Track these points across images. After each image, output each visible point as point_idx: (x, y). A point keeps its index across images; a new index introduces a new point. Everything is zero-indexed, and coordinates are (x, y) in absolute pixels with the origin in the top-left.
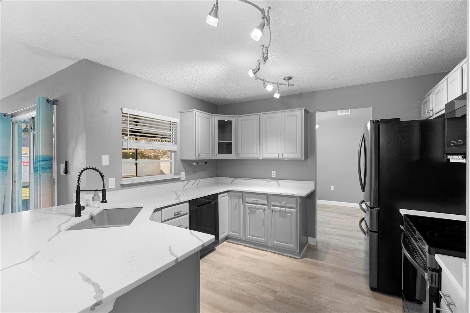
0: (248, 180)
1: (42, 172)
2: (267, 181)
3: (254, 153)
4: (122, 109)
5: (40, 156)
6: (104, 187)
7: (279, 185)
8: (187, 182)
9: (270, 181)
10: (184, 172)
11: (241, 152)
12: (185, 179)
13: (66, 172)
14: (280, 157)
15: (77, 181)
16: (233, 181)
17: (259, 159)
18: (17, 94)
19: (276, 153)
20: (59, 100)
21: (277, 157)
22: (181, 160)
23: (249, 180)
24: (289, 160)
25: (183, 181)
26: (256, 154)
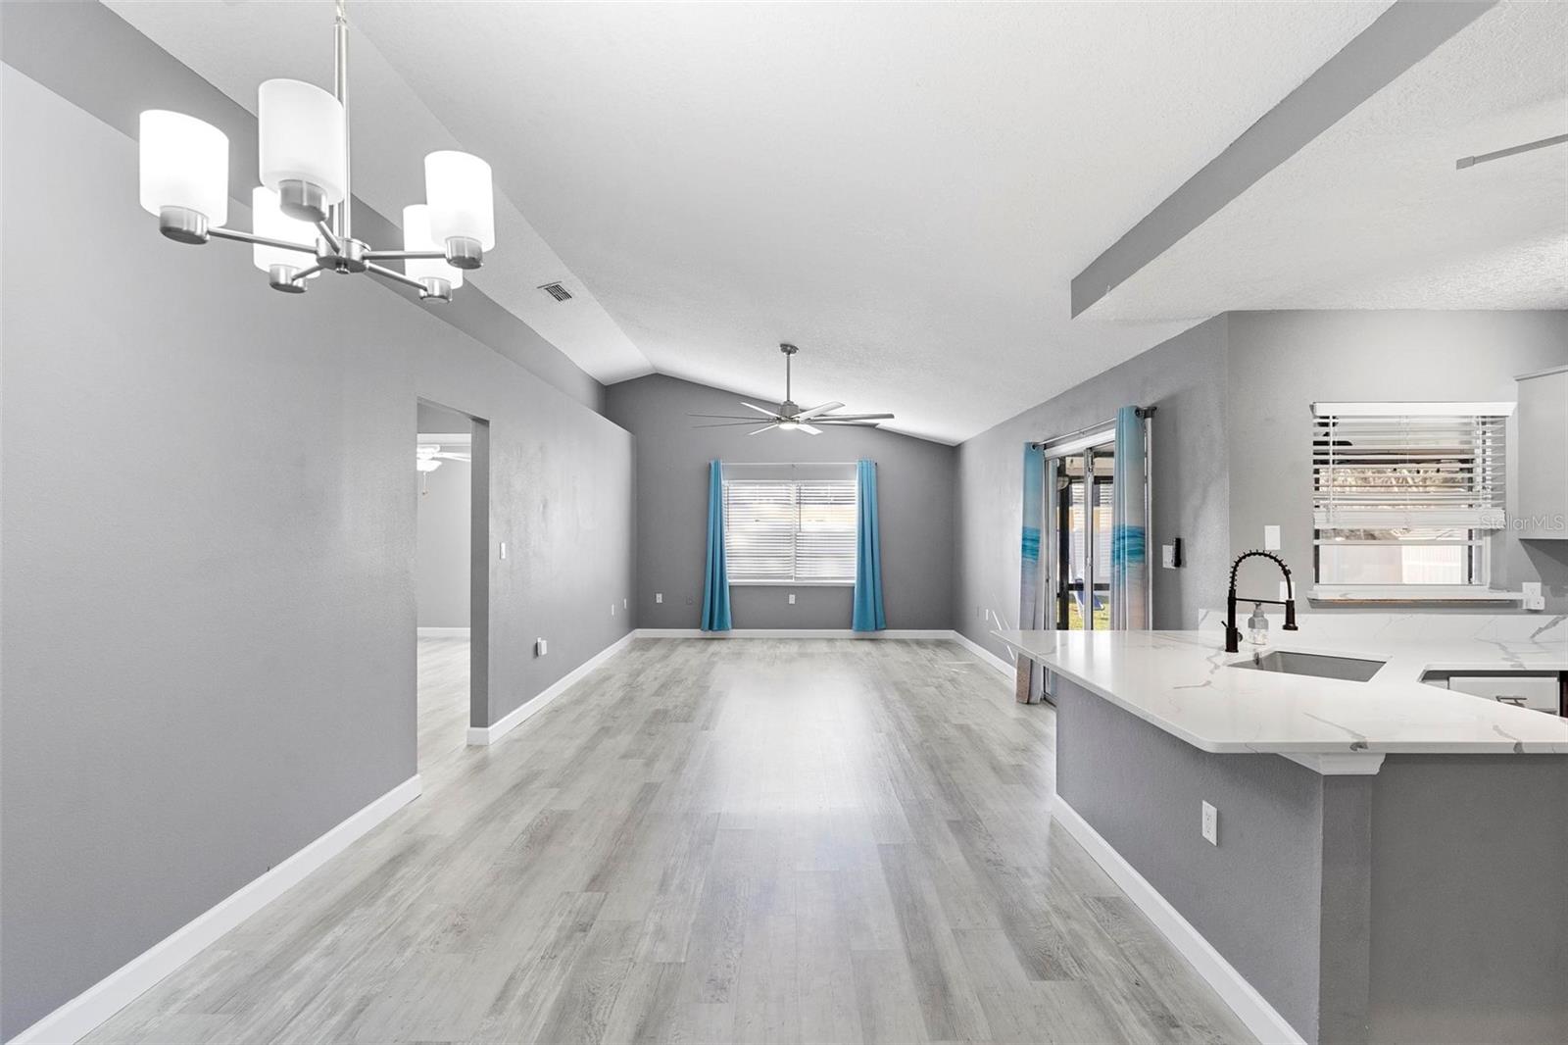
1: (1129, 561)
4: (1312, 407)
5: (1124, 528)
6: (1290, 596)
8: (1551, 618)
10: (1540, 584)
12: (1542, 608)
13: (1178, 561)
15: (1230, 580)
18: (1056, 399)
20: (1158, 406)
22: (1522, 540)
25: (1536, 612)
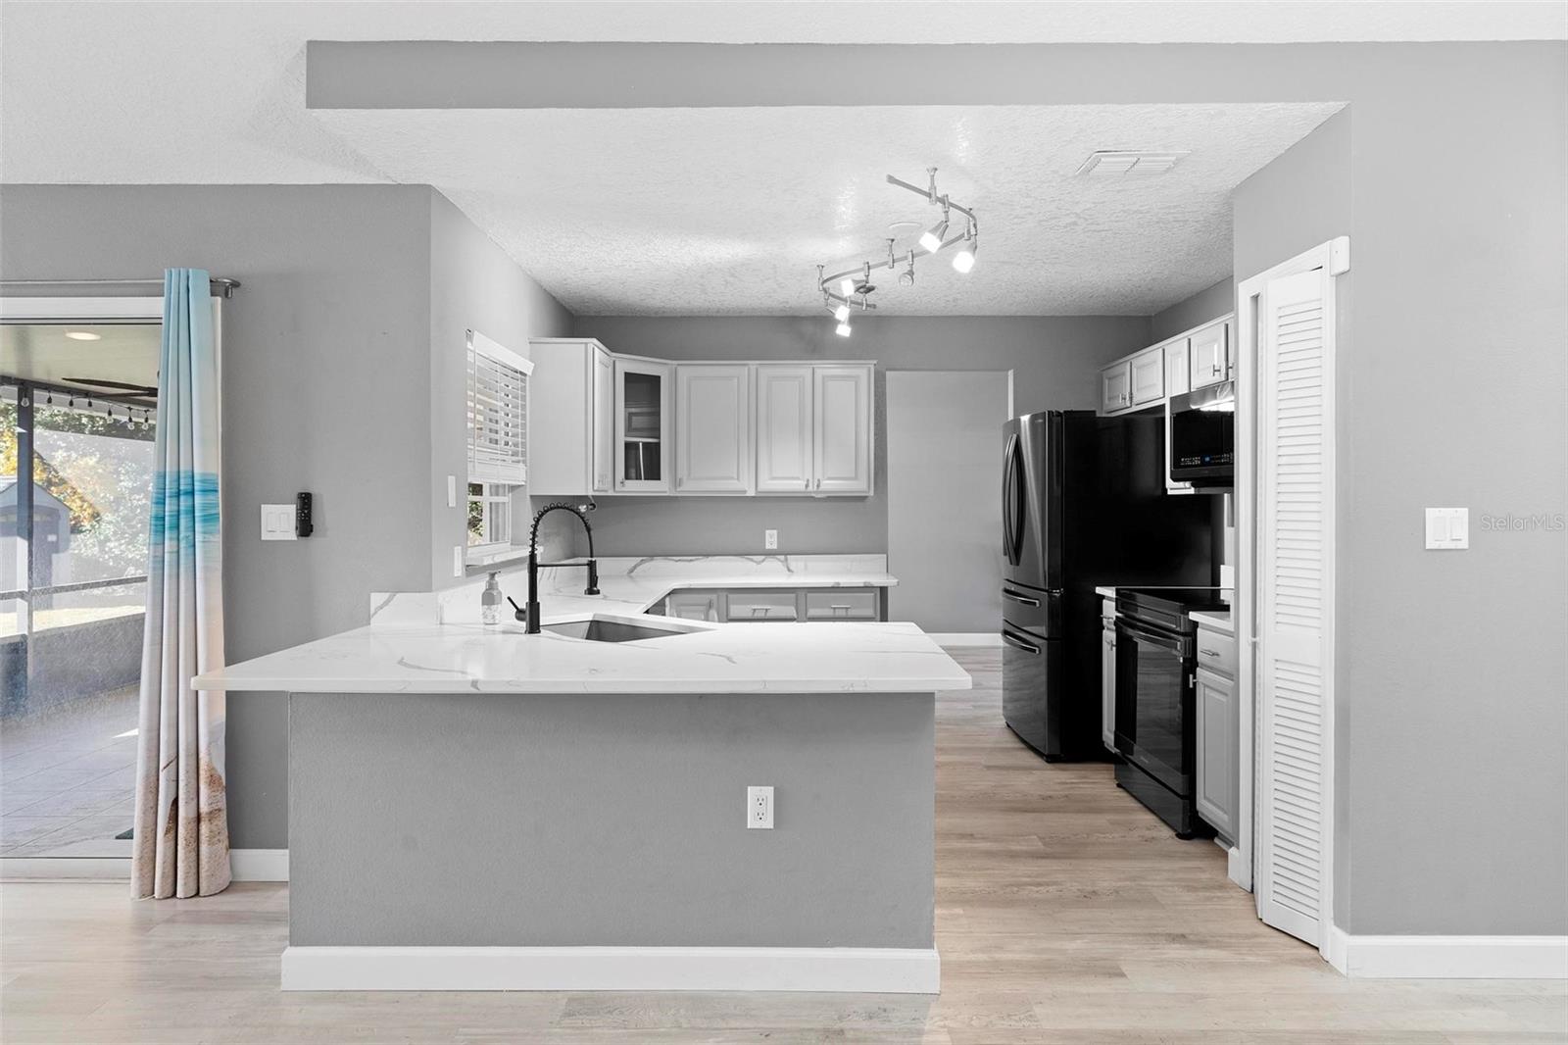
0: (691, 560)
2: (752, 560)
3: (732, 478)
4: (468, 333)
5: (191, 477)
7: (789, 570)
9: (763, 560)
11: (689, 474)
13: (307, 527)
14: (810, 488)
16: (635, 567)
17: (747, 495)
19: (798, 479)
21: (803, 488)
22: (531, 496)
23: (692, 563)
24: (829, 497)
26: (738, 479)
